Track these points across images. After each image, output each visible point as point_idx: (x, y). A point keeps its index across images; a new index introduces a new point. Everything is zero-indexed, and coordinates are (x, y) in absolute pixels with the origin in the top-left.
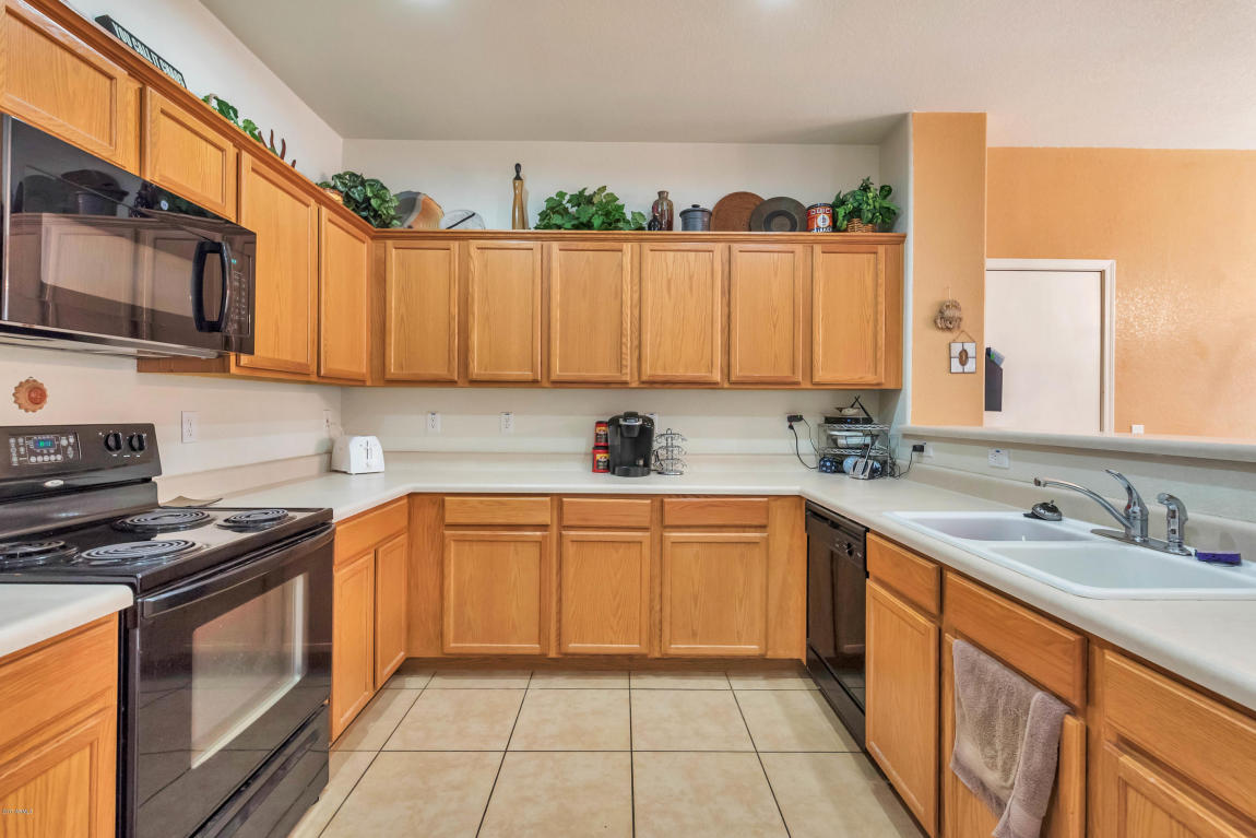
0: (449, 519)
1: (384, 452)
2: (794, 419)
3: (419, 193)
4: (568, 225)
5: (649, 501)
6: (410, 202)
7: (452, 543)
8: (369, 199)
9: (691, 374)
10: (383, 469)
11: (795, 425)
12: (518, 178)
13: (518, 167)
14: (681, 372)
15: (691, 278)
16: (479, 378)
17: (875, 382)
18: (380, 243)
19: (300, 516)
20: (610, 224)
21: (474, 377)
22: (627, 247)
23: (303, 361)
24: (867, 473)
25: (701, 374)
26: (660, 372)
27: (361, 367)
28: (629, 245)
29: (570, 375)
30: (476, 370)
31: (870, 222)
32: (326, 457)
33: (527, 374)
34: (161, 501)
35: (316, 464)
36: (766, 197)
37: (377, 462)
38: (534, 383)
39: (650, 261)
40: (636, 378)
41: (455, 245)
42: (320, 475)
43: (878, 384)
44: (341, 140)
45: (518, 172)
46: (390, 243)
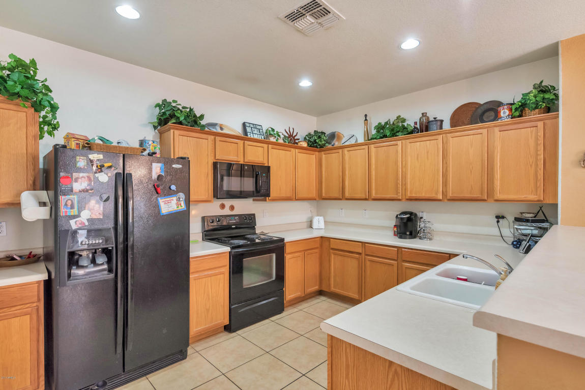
0: (331, 247)
1: (324, 222)
2: (499, 218)
3: (335, 132)
4: (378, 137)
5: (396, 249)
6: (333, 136)
7: (332, 255)
8: (316, 140)
9: (428, 195)
10: (323, 227)
11: (501, 220)
12: (366, 120)
13: (366, 116)
14: (423, 195)
15: (428, 152)
16: (348, 198)
17: (536, 199)
18: (320, 153)
19: (276, 238)
20: (394, 134)
21: (346, 197)
22: (399, 143)
23: (289, 196)
24: (524, 250)
25: (433, 195)
26: (414, 195)
27: (314, 194)
28: (400, 142)
29: (379, 196)
30: (347, 195)
31: (536, 108)
32: (309, 222)
33: (363, 196)
34: (256, 232)
35: (305, 225)
36: (482, 103)
37: (322, 225)
38: (366, 199)
39: (409, 147)
40: (404, 197)
41: (340, 151)
42: (307, 228)
43: (538, 201)
44: (315, 118)
45: (366, 118)
46: (323, 153)
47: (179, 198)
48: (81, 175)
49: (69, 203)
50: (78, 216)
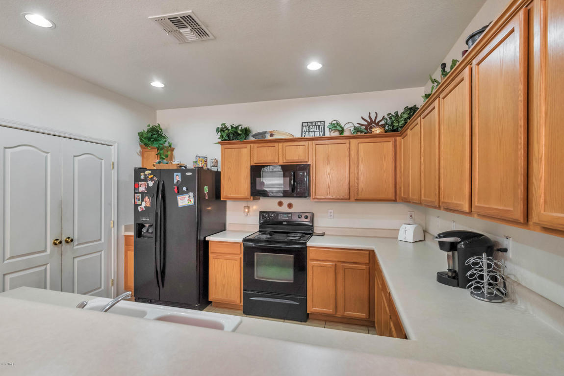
23: (343, 195)
47: (190, 196)
48: (142, 183)
49: (138, 198)
50: (141, 205)
